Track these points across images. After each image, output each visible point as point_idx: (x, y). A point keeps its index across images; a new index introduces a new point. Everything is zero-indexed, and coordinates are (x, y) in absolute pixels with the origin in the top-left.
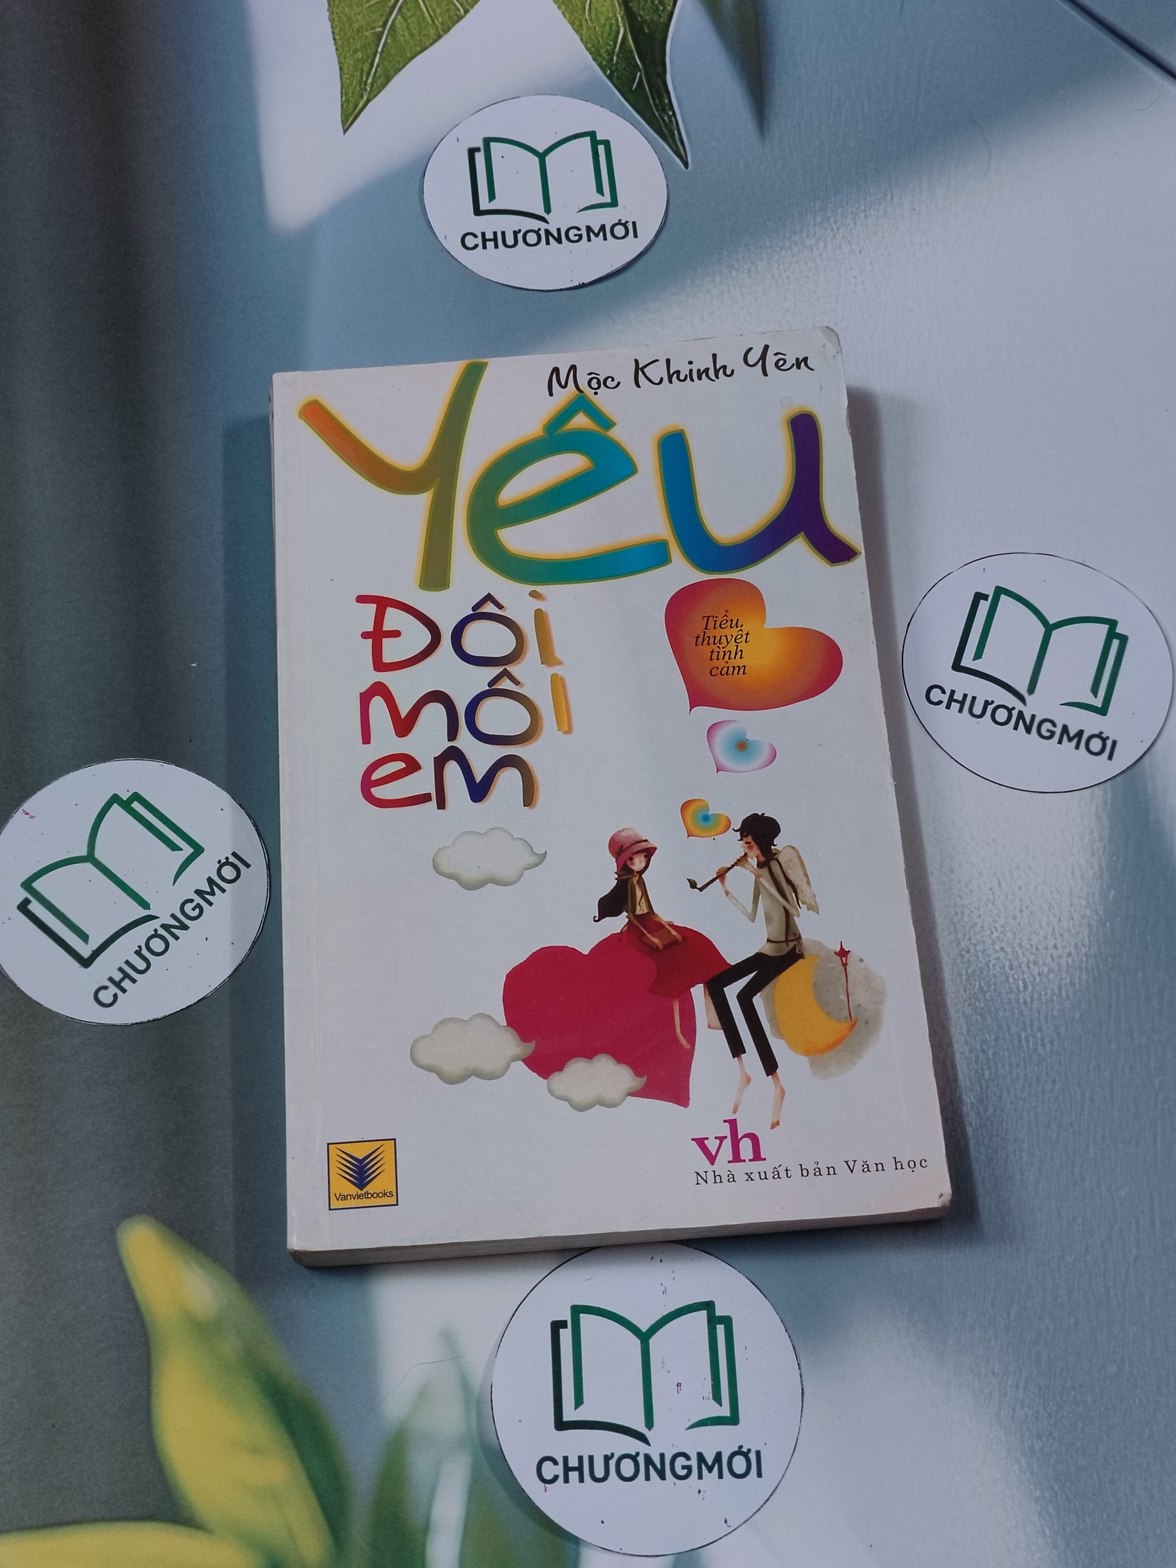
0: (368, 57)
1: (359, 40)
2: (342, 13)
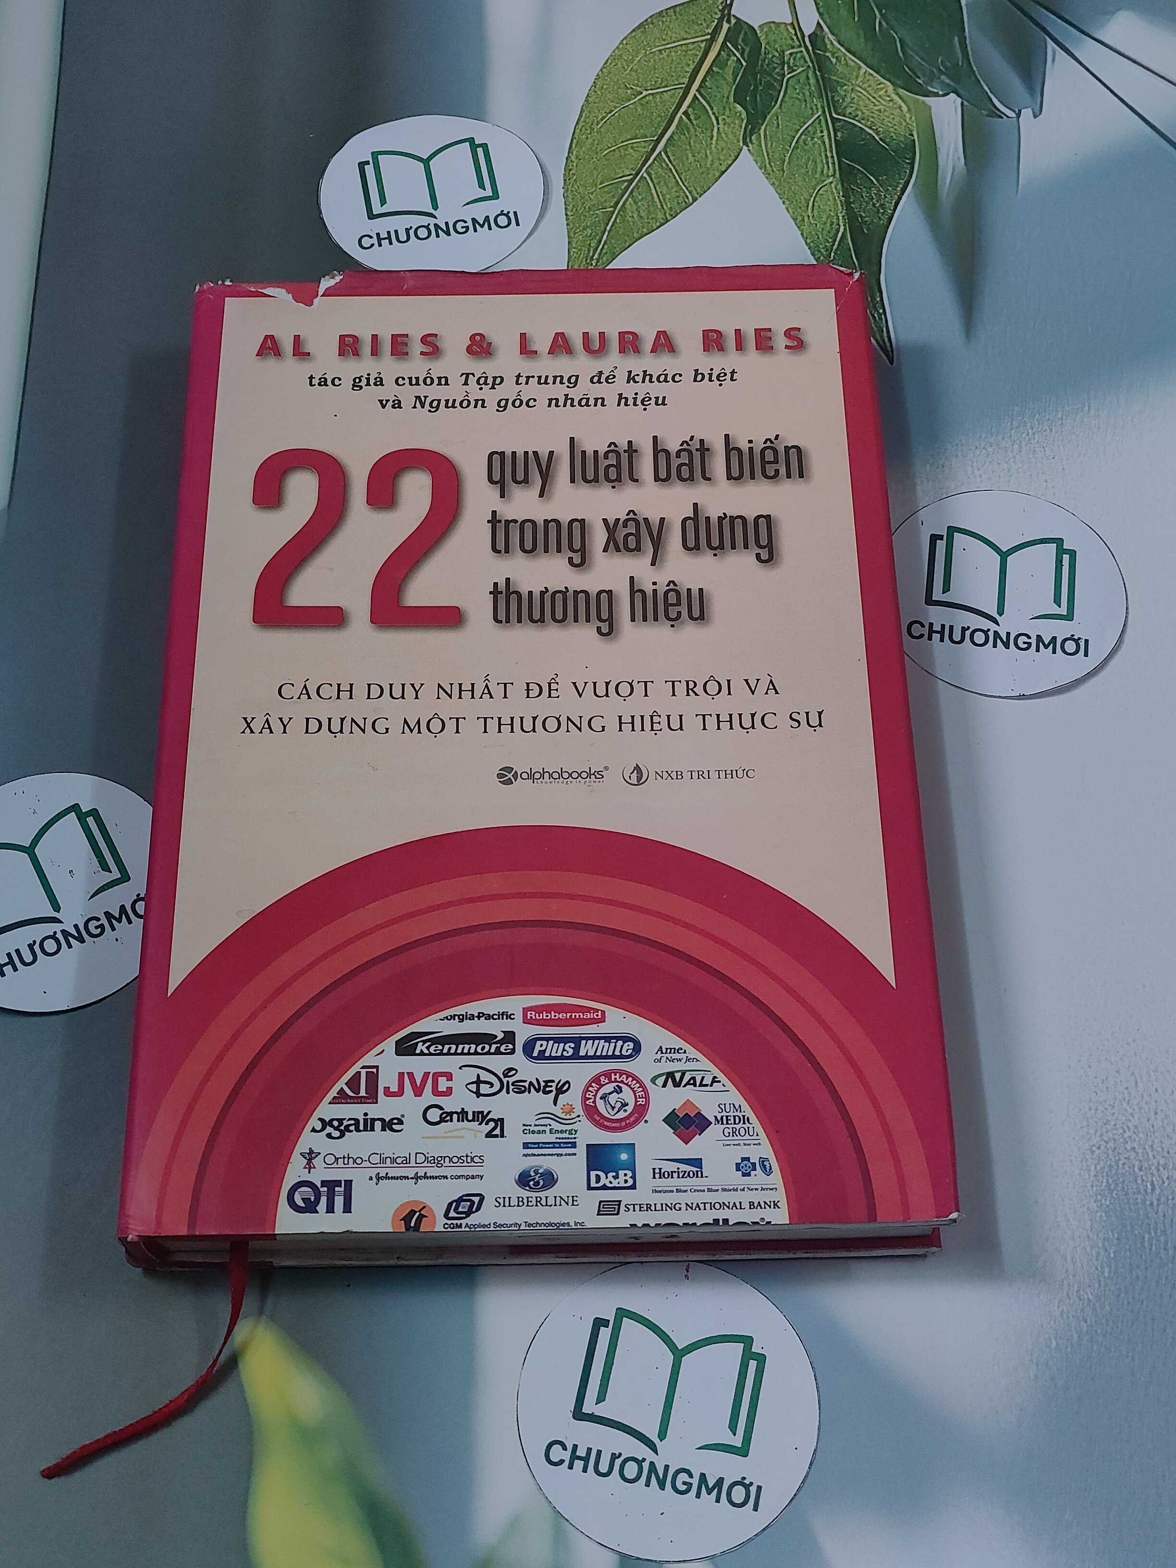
0: (597, 233)
1: (590, 217)
2: (576, 191)
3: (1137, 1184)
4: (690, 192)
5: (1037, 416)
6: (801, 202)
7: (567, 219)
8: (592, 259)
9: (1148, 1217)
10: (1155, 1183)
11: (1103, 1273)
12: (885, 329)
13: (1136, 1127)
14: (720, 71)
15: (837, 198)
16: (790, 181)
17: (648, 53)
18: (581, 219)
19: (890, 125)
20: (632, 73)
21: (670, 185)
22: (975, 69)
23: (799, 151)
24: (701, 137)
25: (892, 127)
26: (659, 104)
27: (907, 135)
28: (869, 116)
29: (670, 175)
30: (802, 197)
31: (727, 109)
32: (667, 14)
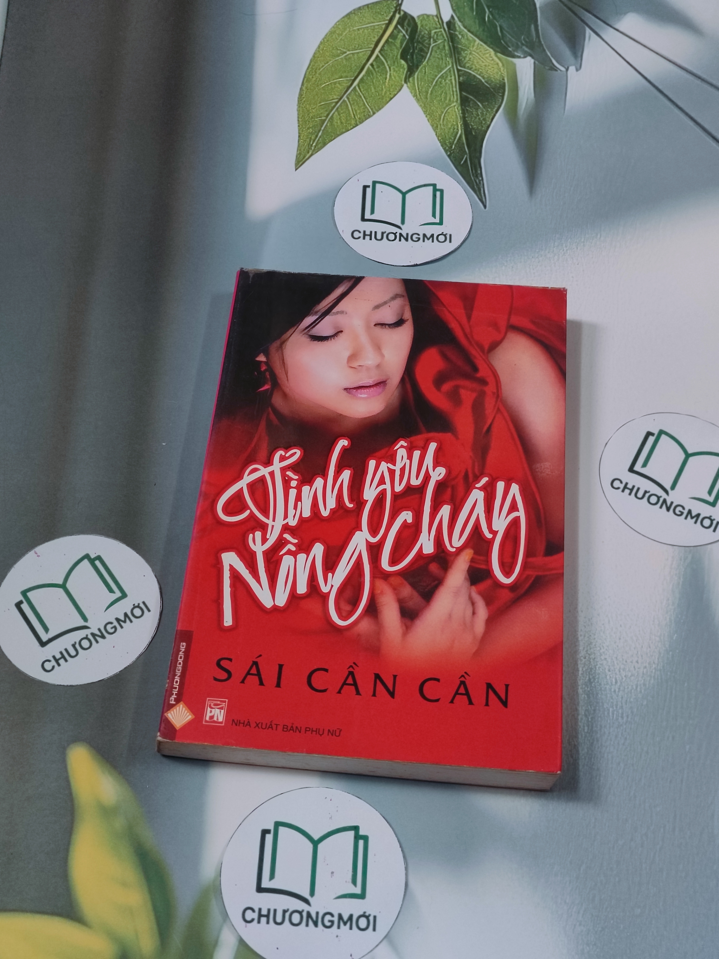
0: (315, 132)
1: (312, 122)
2: (305, 107)
3: (607, 679)
4: (372, 109)
5: (569, 240)
6: (436, 116)
7: (299, 123)
8: (312, 145)
9: (612, 698)
10: (617, 679)
11: (584, 730)
12: (482, 189)
13: (608, 646)
14: (393, 41)
15: (458, 114)
16: (431, 104)
17: (351, 30)
18: (306, 123)
19: (491, 74)
20: (342, 42)
21: (360, 105)
22: (543, 43)
23: (437, 87)
24: (380, 78)
25: (492, 75)
26: (356, 59)
27: (501, 79)
28: (479, 68)
29: (361, 99)
30: (437, 114)
31: (396, 63)
32: (363, 8)
